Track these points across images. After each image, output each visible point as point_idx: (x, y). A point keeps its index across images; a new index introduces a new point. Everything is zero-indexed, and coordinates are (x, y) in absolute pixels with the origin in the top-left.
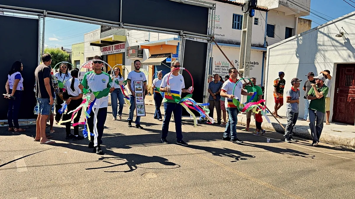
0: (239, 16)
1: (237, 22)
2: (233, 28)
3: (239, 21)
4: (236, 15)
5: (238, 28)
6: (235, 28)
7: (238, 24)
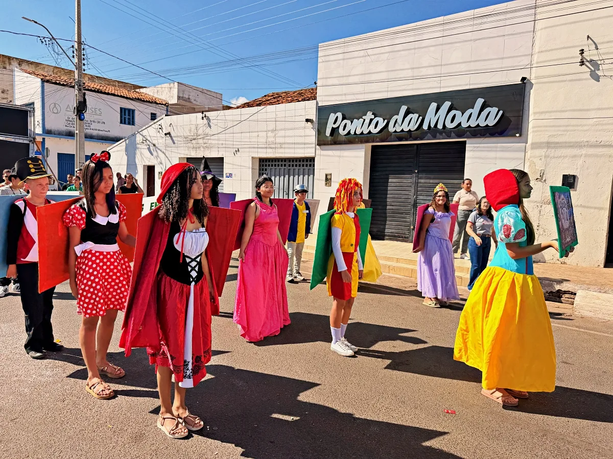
0: (129, 110)
1: (127, 117)
2: (121, 122)
3: (129, 115)
4: (125, 109)
5: (129, 124)
6: (125, 123)
7: (129, 119)
